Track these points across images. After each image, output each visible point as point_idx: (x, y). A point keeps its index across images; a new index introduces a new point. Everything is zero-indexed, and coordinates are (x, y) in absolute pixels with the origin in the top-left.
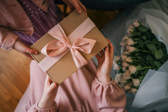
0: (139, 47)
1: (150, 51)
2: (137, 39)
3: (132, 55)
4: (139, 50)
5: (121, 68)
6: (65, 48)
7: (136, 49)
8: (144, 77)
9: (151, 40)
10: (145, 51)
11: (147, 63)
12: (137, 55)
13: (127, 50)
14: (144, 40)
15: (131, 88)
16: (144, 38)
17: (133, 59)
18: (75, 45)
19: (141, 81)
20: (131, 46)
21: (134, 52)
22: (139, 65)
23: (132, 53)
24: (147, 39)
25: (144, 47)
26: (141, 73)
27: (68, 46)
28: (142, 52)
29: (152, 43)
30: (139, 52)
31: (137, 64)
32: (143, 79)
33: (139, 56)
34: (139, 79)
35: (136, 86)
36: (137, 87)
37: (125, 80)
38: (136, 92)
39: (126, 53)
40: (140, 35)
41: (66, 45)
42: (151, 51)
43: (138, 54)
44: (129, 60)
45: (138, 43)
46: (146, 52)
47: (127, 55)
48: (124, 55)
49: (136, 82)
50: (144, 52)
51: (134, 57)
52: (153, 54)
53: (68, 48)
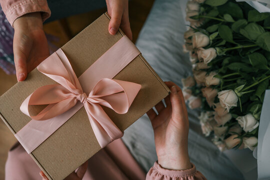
0: (223, 43)
1: (253, 42)
2: (214, 27)
3: (216, 65)
4: (226, 50)
5: (204, 100)
6: (73, 101)
7: (218, 49)
8: (262, 104)
9: (246, 17)
10: (239, 47)
11: (257, 71)
12: (226, 61)
13: (200, 61)
14: (229, 24)
15: (242, 139)
16: (228, 18)
17: (221, 74)
18: (95, 95)
19: (256, 116)
20: (206, 47)
21: (218, 57)
22: (239, 81)
23: (215, 62)
24: (235, 19)
25: (234, 39)
26: (251, 99)
27: (78, 97)
28: (236, 50)
29: (249, 23)
30: (228, 53)
31: (235, 81)
32: (260, 110)
33: (231, 62)
34: (252, 113)
35: (250, 131)
36: (254, 133)
37: (221, 126)
38: (256, 145)
39: (201, 66)
40: (217, 17)
41: (74, 94)
42: (255, 41)
43: (229, 58)
44: (213, 79)
45: (218, 35)
46: (243, 49)
47: (203, 70)
48: (198, 74)
49: (248, 122)
50: (240, 49)
51: (221, 70)
52: (261, 46)
53: (78, 101)
